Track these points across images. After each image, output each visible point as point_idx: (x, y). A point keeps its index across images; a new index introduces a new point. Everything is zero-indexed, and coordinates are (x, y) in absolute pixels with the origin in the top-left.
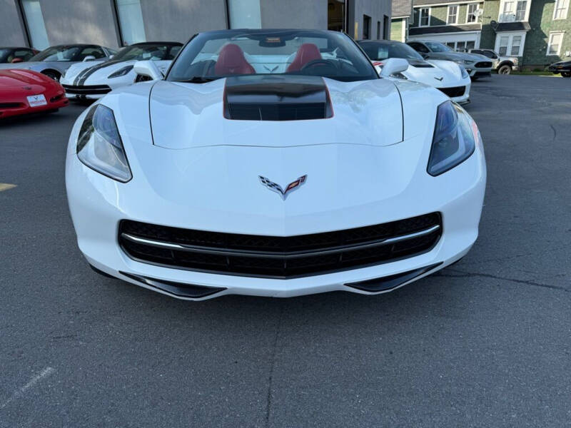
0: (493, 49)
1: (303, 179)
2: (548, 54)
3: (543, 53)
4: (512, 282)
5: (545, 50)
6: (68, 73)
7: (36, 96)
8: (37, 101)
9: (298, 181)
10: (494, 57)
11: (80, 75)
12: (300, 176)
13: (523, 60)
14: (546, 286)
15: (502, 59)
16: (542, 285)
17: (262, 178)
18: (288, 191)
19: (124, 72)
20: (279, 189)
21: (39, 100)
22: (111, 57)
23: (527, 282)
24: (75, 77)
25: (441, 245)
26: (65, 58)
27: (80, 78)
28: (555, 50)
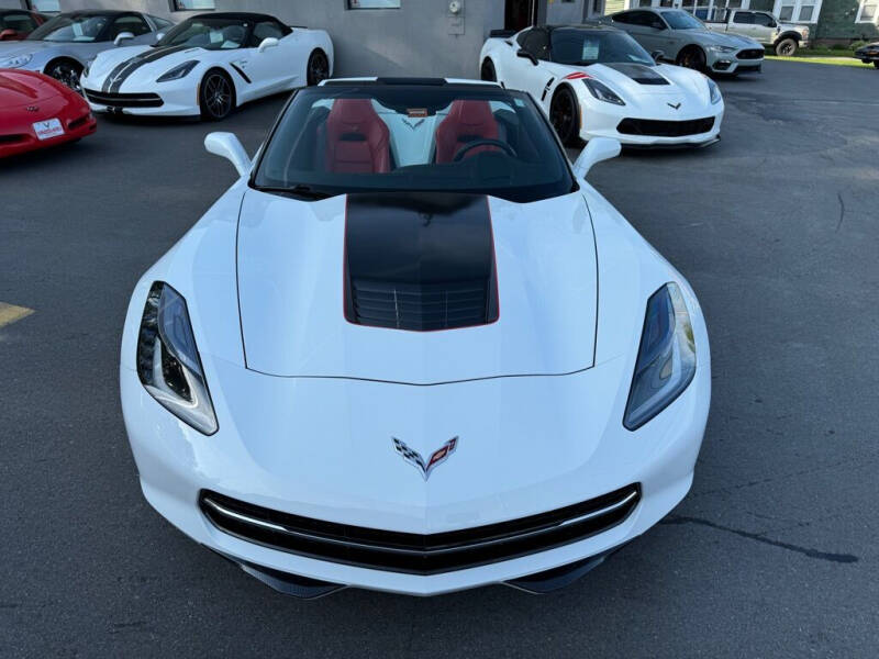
0: (771, 9)
1: (454, 441)
2: (858, 21)
3: (850, 19)
4: (737, 535)
5: (854, 14)
6: (94, 67)
7: (46, 123)
8: (49, 129)
9: (445, 449)
10: (772, 24)
11: (113, 75)
12: (449, 439)
13: (817, 31)
14: (782, 545)
15: (785, 29)
16: (776, 543)
17: (396, 441)
18: (432, 466)
19: (181, 74)
20: (418, 462)
21: (51, 127)
22: (160, 36)
23: (756, 537)
24: (106, 76)
25: (637, 517)
26: (86, 34)
27: (113, 81)
28: (870, 14)
